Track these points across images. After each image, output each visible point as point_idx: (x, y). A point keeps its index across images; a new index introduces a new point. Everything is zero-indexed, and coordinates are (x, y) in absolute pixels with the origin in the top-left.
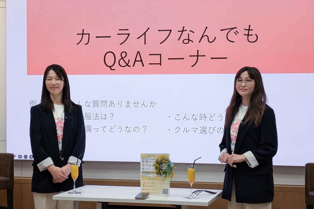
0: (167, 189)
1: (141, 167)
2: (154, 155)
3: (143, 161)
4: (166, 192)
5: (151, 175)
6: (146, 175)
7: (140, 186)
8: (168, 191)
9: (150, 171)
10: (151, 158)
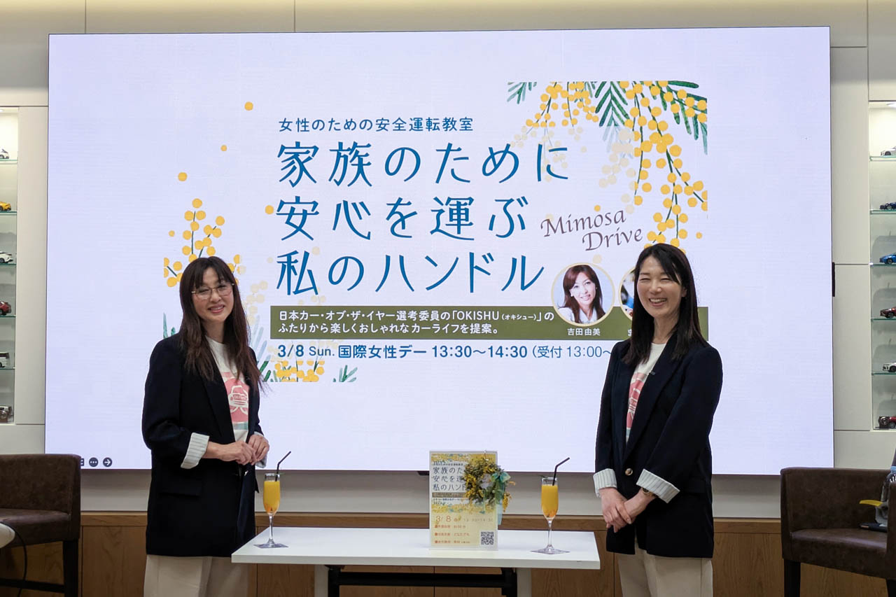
0: (492, 533)
1: (432, 482)
2: (462, 456)
3: (436, 470)
4: (488, 539)
5: (455, 502)
6: (442, 501)
7: (429, 528)
8: (494, 538)
9: (451, 491)
10: (453, 462)
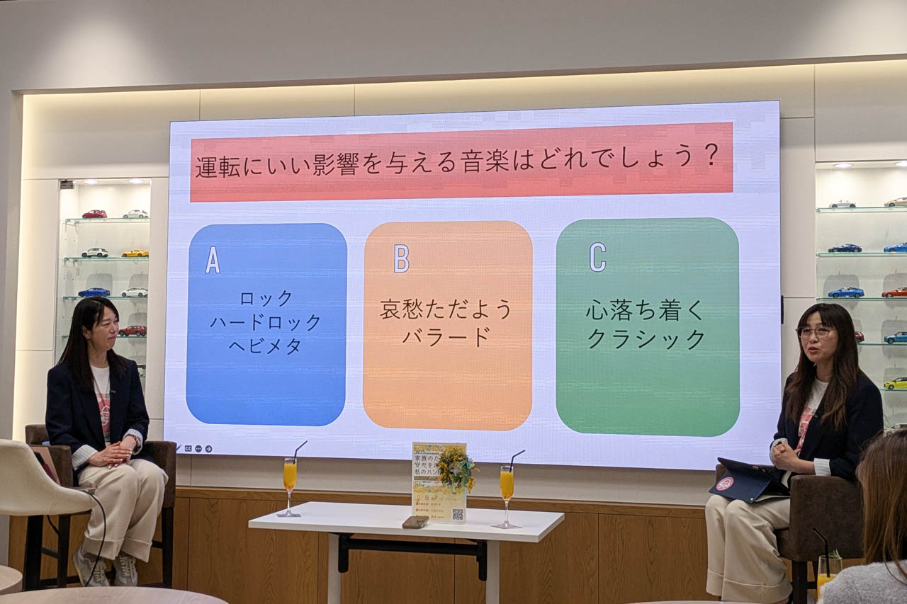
0: (462, 510)
1: (414, 467)
2: (438, 447)
3: (418, 458)
4: (458, 515)
5: (432, 484)
6: (422, 483)
7: (411, 505)
8: (463, 514)
9: (430, 475)
10: (431, 452)
